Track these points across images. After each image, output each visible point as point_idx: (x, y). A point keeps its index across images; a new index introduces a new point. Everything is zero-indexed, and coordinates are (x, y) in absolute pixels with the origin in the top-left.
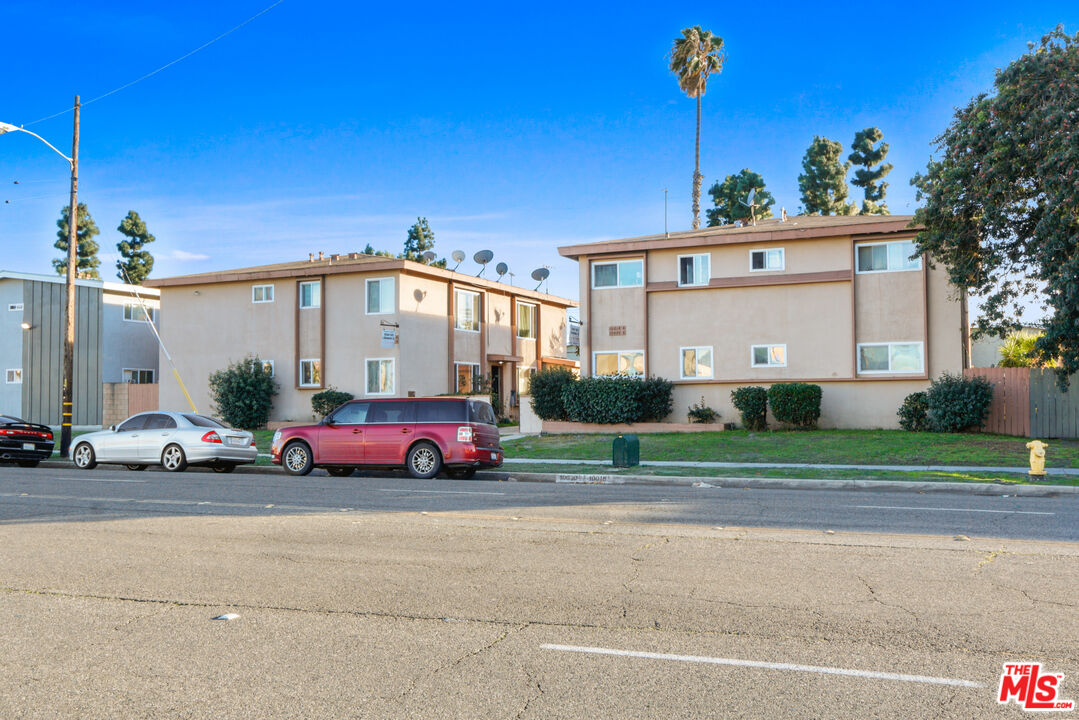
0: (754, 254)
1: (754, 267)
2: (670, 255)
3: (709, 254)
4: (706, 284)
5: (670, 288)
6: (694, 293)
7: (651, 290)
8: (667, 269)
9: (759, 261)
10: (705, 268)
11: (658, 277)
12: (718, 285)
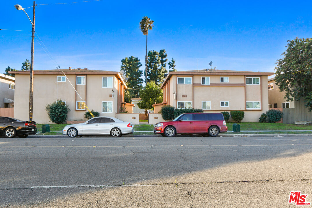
0: (221, 78)
1: (221, 81)
2: (199, 76)
3: (209, 77)
4: (209, 85)
5: (199, 85)
6: (205, 87)
7: (194, 85)
8: (199, 80)
9: (222, 80)
10: (209, 80)
11: (196, 82)
12: (212, 85)
